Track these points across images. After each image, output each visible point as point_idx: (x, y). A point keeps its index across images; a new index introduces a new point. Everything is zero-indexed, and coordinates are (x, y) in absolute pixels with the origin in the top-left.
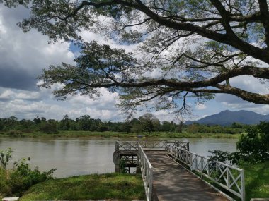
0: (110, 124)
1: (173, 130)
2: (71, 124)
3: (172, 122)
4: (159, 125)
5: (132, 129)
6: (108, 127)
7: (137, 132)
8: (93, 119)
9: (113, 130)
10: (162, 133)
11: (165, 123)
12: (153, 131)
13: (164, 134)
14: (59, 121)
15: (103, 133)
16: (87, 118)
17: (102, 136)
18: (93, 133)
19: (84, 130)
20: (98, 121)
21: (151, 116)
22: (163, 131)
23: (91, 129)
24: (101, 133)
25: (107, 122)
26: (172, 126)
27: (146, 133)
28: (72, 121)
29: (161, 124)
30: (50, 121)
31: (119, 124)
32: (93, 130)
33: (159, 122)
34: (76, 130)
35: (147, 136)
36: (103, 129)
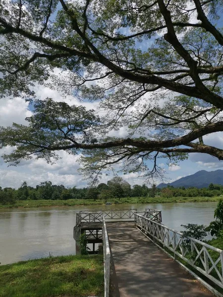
0: (74, 190)
1: (145, 195)
2: (30, 192)
3: (144, 186)
4: (130, 189)
5: (99, 196)
6: (73, 194)
7: (106, 198)
8: (55, 186)
9: (78, 198)
10: (133, 198)
11: (137, 187)
12: (124, 197)
13: (135, 199)
14: (17, 189)
15: (66, 201)
16: (48, 184)
17: (65, 204)
18: (55, 202)
19: (45, 198)
20: (61, 188)
21: (120, 179)
22: (134, 196)
23: (53, 197)
24: (64, 201)
25: (72, 188)
26: (144, 191)
27: (114, 199)
28: (31, 188)
29: (132, 188)
30: (6, 189)
31: (85, 189)
32: (56, 198)
33: (130, 186)
34: (35, 199)
35: (116, 203)
36: (67, 197)
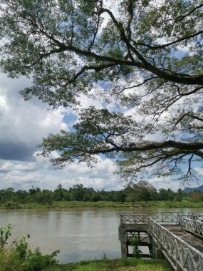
0: (103, 192)
1: (172, 199)
2: (64, 193)
3: (169, 190)
4: (156, 193)
5: (127, 198)
6: (102, 196)
7: (133, 201)
8: (86, 188)
9: (107, 200)
10: (160, 202)
11: (162, 191)
12: (150, 200)
13: (163, 203)
14: (53, 191)
15: (96, 203)
16: (80, 187)
17: (96, 206)
18: (86, 203)
19: (77, 200)
20: (90, 191)
21: (146, 183)
22: (160, 200)
23: (84, 199)
24: (94, 203)
25: (101, 190)
26: (170, 195)
27: (141, 202)
28: (66, 191)
29: (158, 192)
30: (44, 191)
31: (113, 192)
32: (87, 199)
33: (155, 190)
34: (69, 200)
35: (143, 206)
36: (97, 199)
